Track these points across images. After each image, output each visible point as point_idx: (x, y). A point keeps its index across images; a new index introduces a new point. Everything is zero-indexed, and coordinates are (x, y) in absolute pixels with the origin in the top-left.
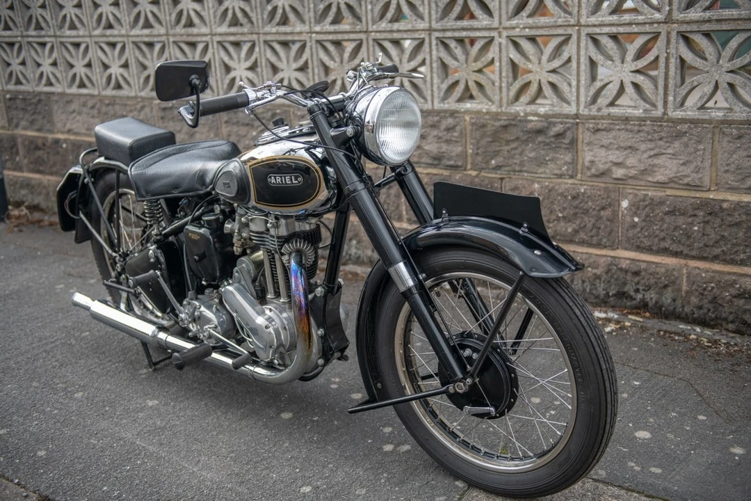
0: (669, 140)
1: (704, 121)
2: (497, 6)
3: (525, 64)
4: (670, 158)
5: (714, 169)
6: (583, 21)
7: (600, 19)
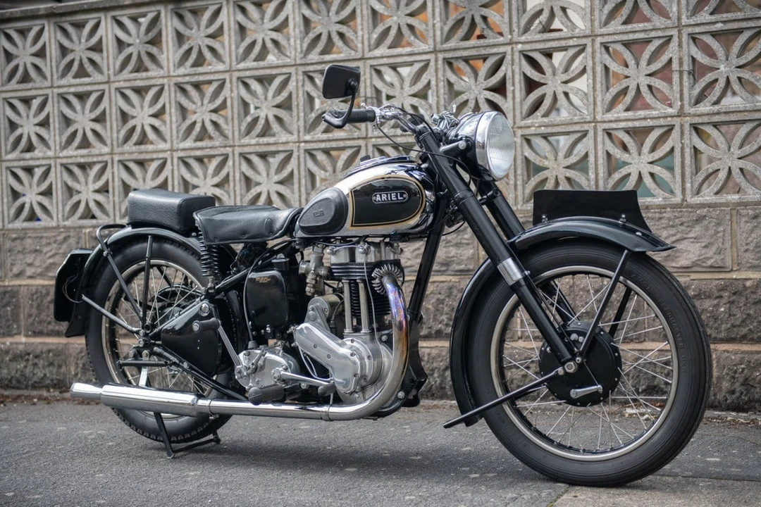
0: (690, 224)
1: (721, 205)
2: (511, 107)
3: (540, 161)
4: (692, 242)
5: (735, 250)
6: (599, 118)
7: (616, 115)
